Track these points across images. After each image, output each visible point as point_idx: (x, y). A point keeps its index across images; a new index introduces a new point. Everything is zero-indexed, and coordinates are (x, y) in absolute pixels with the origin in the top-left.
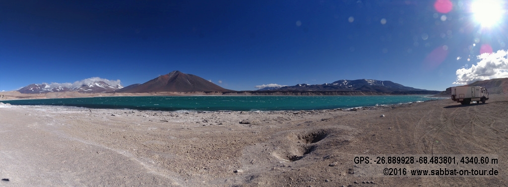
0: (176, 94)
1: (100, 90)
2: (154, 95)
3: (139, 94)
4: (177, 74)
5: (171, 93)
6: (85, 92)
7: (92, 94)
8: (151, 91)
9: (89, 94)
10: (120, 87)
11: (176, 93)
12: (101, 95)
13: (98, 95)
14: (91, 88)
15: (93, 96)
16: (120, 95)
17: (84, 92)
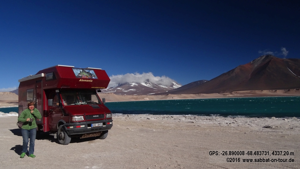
0: (267, 93)
1: (146, 91)
2: (229, 96)
3: (205, 95)
4: (267, 60)
5: (258, 92)
6: (125, 93)
7: (135, 96)
8: (224, 91)
9: (130, 96)
10: (176, 86)
11: (265, 92)
12: (147, 98)
13: (143, 98)
14: (134, 87)
15: (137, 98)
16: (176, 97)
17: (123, 93)
